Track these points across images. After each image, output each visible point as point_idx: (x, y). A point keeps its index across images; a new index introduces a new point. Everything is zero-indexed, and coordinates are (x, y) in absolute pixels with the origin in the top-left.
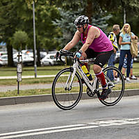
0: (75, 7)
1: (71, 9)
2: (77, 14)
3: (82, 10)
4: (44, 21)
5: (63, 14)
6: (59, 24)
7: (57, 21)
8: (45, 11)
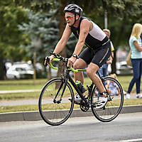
0: (46, 8)
1: (41, 11)
2: (48, 17)
3: (55, 11)
4: (8, 25)
5: (31, 16)
6: (27, 29)
7: (25, 25)
8: (9, 13)
